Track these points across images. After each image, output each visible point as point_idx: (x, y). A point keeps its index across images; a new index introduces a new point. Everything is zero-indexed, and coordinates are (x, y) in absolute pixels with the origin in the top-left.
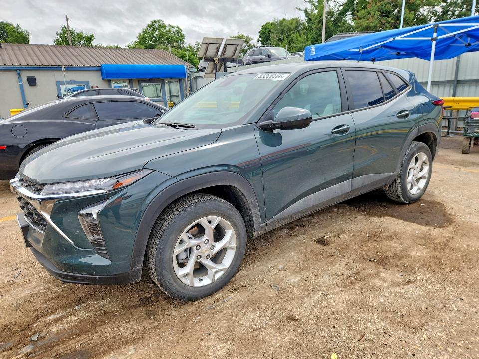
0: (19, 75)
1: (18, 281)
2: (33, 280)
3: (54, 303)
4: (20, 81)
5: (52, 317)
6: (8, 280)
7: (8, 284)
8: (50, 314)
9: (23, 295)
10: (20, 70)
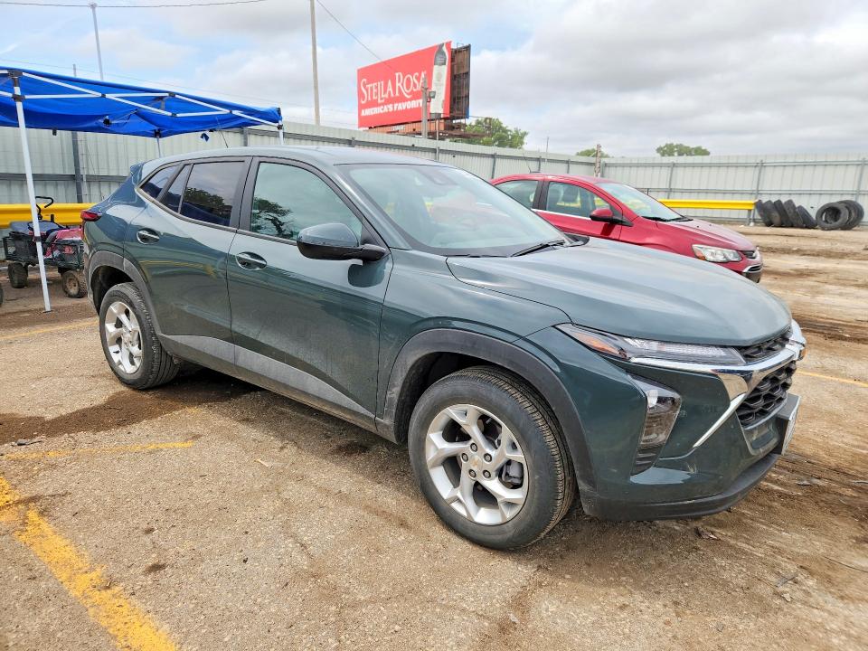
1: (792, 568)
2: (769, 549)
3: (763, 499)
5: (776, 487)
6: (810, 583)
7: (812, 573)
8: (777, 491)
9: (797, 536)
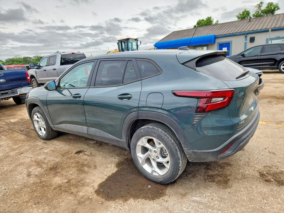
0: (246, 37)
4: (246, 40)
10: (247, 34)
